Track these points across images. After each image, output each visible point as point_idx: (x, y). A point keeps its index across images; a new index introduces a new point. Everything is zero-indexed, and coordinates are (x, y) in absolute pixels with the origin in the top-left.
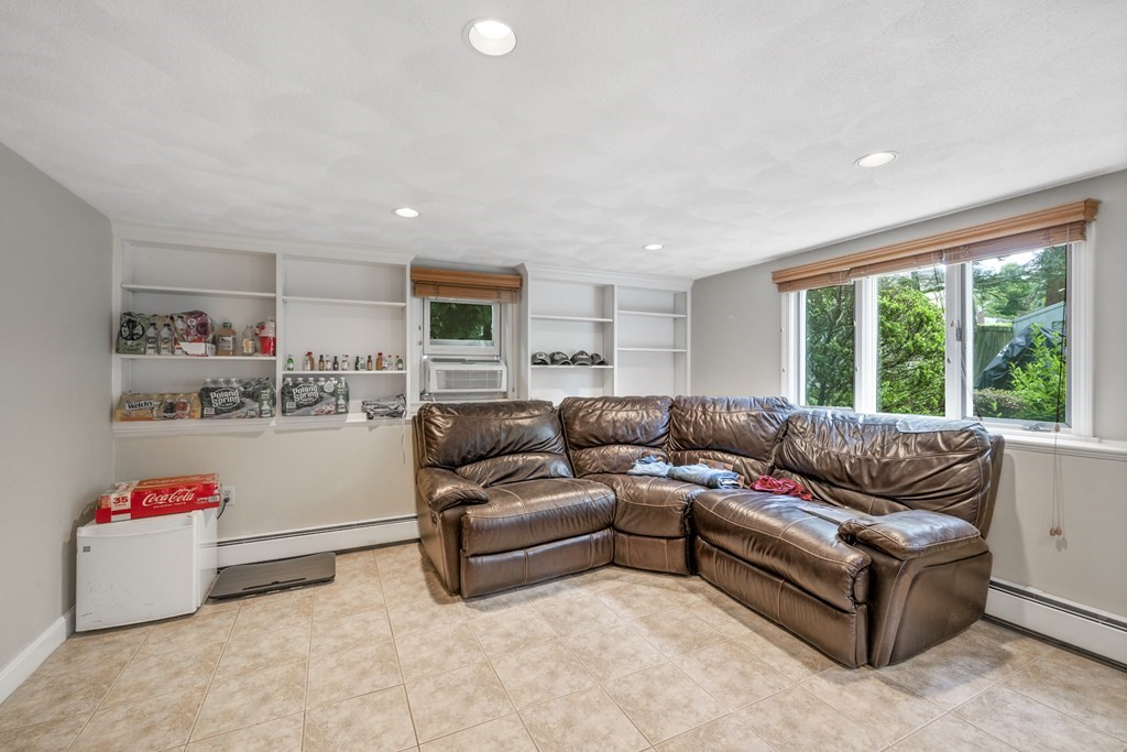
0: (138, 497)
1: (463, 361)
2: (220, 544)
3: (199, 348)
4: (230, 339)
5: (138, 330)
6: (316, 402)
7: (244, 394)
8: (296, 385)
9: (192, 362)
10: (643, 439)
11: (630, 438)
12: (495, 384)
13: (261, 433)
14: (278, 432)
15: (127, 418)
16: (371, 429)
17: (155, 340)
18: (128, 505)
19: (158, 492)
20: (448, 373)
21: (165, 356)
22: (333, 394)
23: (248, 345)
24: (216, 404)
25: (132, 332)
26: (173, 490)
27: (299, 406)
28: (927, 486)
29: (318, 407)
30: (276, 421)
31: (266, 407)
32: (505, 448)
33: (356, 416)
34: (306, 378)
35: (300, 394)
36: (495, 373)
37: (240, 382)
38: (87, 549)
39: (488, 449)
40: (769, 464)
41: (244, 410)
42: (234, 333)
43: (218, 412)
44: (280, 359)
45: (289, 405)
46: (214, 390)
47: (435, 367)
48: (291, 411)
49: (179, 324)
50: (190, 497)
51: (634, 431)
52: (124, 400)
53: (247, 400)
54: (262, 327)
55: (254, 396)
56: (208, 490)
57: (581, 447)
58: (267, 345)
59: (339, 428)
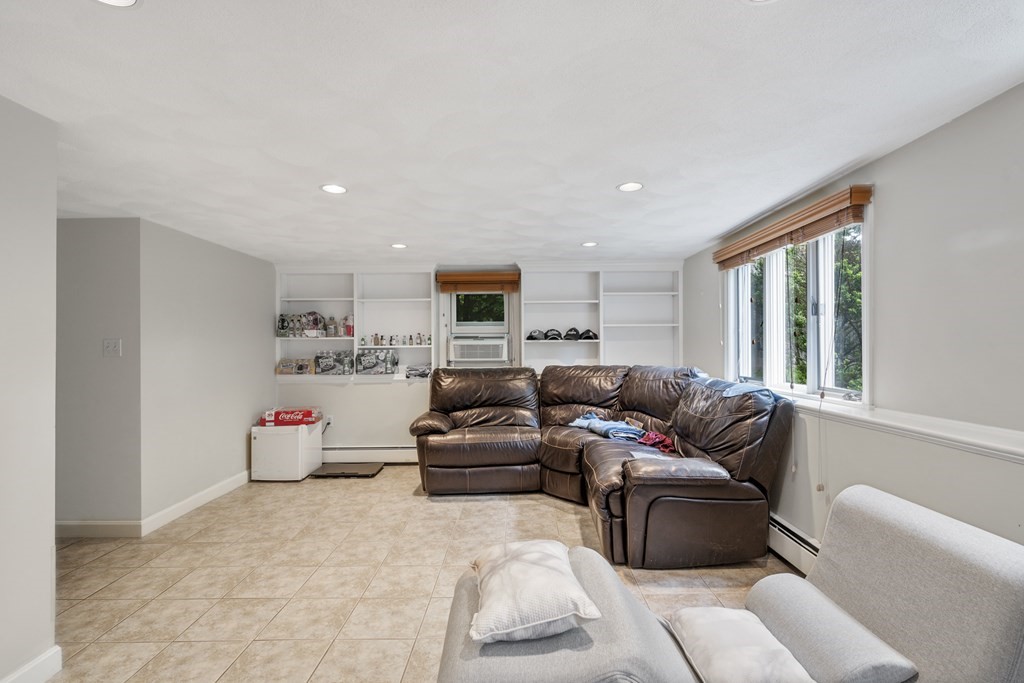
0: (277, 414)
1: (476, 338)
2: (323, 449)
3: (312, 333)
4: (332, 327)
5: (286, 324)
6: (374, 366)
7: (336, 360)
8: (363, 355)
9: (311, 342)
10: (595, 401)
11: (585, 399)
12: (498, 355)
13: (346, 384)
14: (356, 384)
15: (282, 373)
16: (410, 384)
17: (292, 329)
18: (273, 418)
19: (287, 413)
20: (462, 346)
21: (298, 338)
22: (384, 361)
23: (342, 330)
24: (322, 366)
25: (284, 325)
26: (292, 412)
27: (365, 368)
28: (719, 441)
29: (375, 369)
30: (354, 377)
31: (347, 368)
32: (486, 401)
33: (400, 375)
34: (370, 349)
35: (366, 361)
36: (498, 346)
37: (335, 353)
38: (255, 438)
39: (473, 401)
40: (669, 424)
41: (335, 370)
42: (336, 323)
43: (323, 371)
44: (356, 339)
45: (360, 367)
46: (321, 357)
47: (453, 343)
48: (361, 371)
49: (304, 320)
50: (300, 417)
51: (588, 394)
52: (281, 362)
53: (337, 364)
54: (346, 319)
55: (340, 361)
56: (309, 414)
57: (548, 405)
58: (350, 331)
59: (389, 383)
